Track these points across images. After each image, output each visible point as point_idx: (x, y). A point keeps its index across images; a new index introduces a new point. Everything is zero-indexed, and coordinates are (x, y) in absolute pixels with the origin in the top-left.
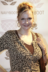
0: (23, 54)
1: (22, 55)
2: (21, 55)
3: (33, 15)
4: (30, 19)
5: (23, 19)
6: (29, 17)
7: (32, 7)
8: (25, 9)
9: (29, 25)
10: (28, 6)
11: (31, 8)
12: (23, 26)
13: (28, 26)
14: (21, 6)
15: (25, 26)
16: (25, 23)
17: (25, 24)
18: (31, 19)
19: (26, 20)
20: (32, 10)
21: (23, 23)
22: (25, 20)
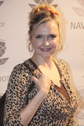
0: (57, 106)
1: (57, 108)
2: (54, 108)
3: (59, 30)
4: (53, 36)
5: (39, 37)
6: (52, 33)
7: (57, 14)
8: (44, 18)
9: (50, 49)
10: (51, 12)
11: (56, 16)
12: (39, 51)
13: (48, 51)
14: (36, 11)
15: (42, 50)
16: (44, 44)
17: (42, 47)
18: (55, 37)
19: (46, 38)
20: (58, 20)
21: (40, 44)
22: (43, 39)
